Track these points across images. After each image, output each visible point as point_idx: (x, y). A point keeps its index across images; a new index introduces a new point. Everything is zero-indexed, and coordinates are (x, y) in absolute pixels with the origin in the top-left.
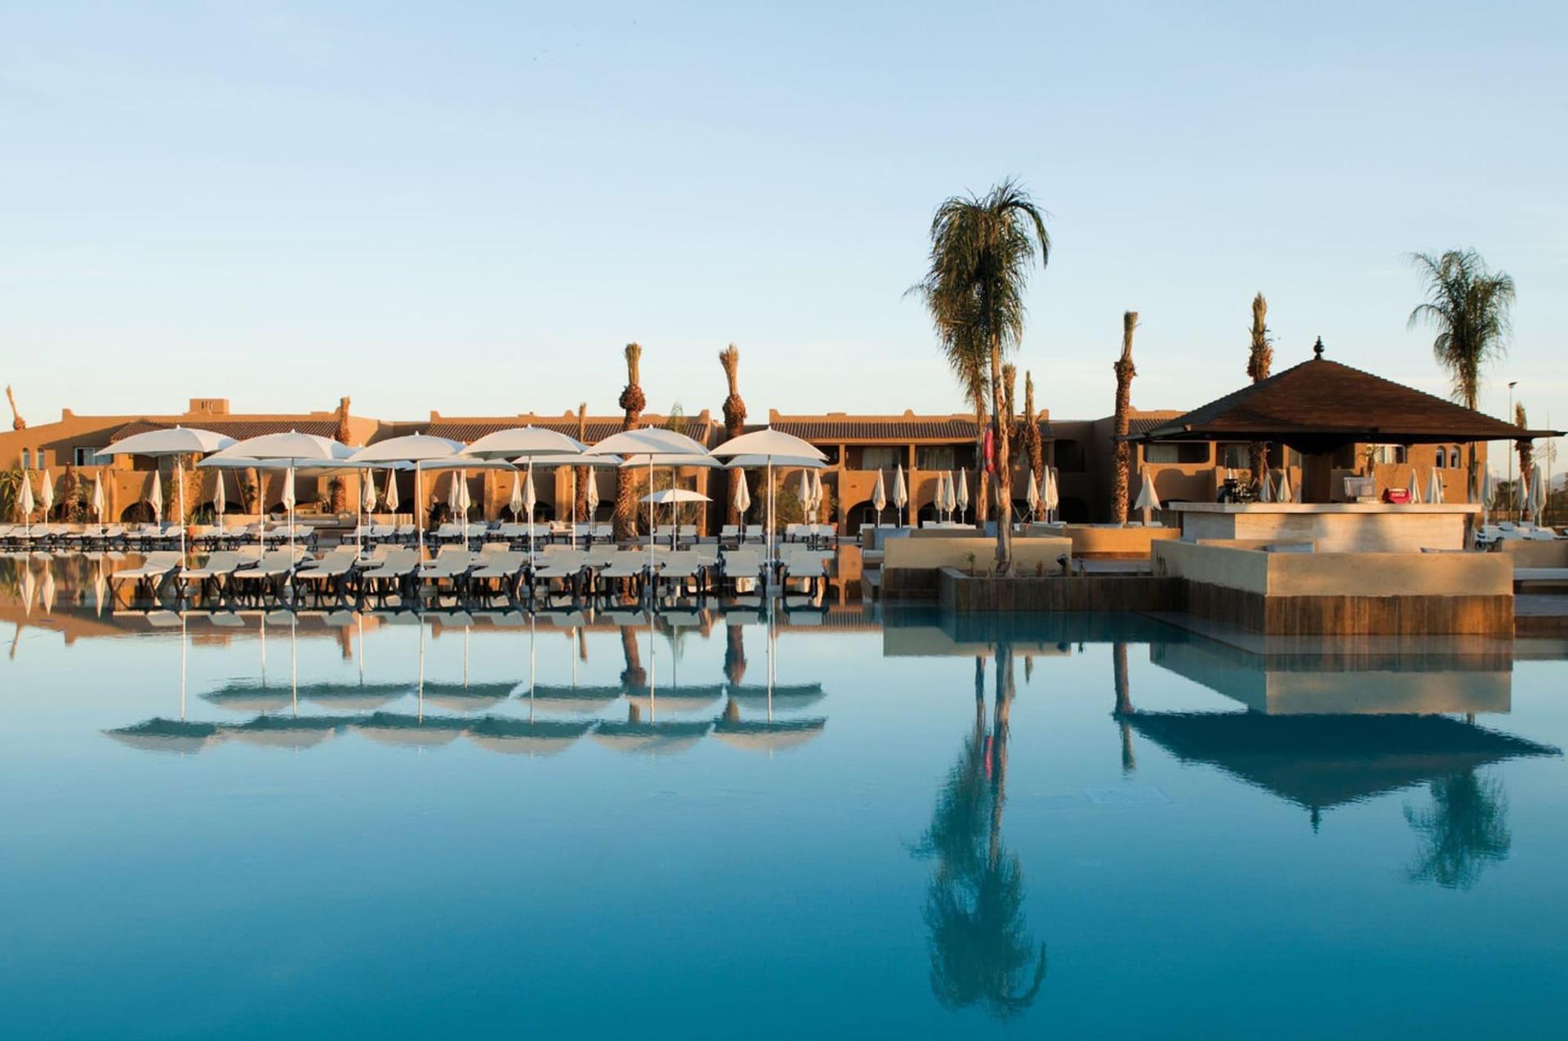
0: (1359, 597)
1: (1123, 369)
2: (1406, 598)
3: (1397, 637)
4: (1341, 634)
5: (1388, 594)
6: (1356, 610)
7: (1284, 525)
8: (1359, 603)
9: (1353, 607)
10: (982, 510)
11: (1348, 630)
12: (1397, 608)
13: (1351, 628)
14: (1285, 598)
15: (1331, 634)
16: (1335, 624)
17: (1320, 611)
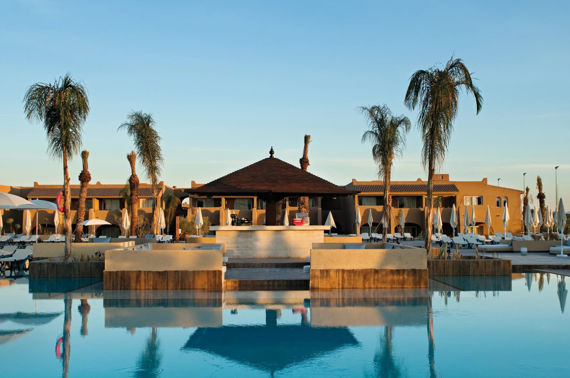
0: (148, 272)
1: (303, 162)
2: (170, 271)
3: (166, 290)
4: (139, 289)
5: (161, 270)
6: (147, 277)
7: (239, 236)
8: (148, 274)
9: (145, 276)
10: (154, 229)
11: (143, 287)
12: (166, 276)
13: (144, 286)
14: (113, 272)
15: (135, 289)
16: (137, 285)
17: (129, 278)
